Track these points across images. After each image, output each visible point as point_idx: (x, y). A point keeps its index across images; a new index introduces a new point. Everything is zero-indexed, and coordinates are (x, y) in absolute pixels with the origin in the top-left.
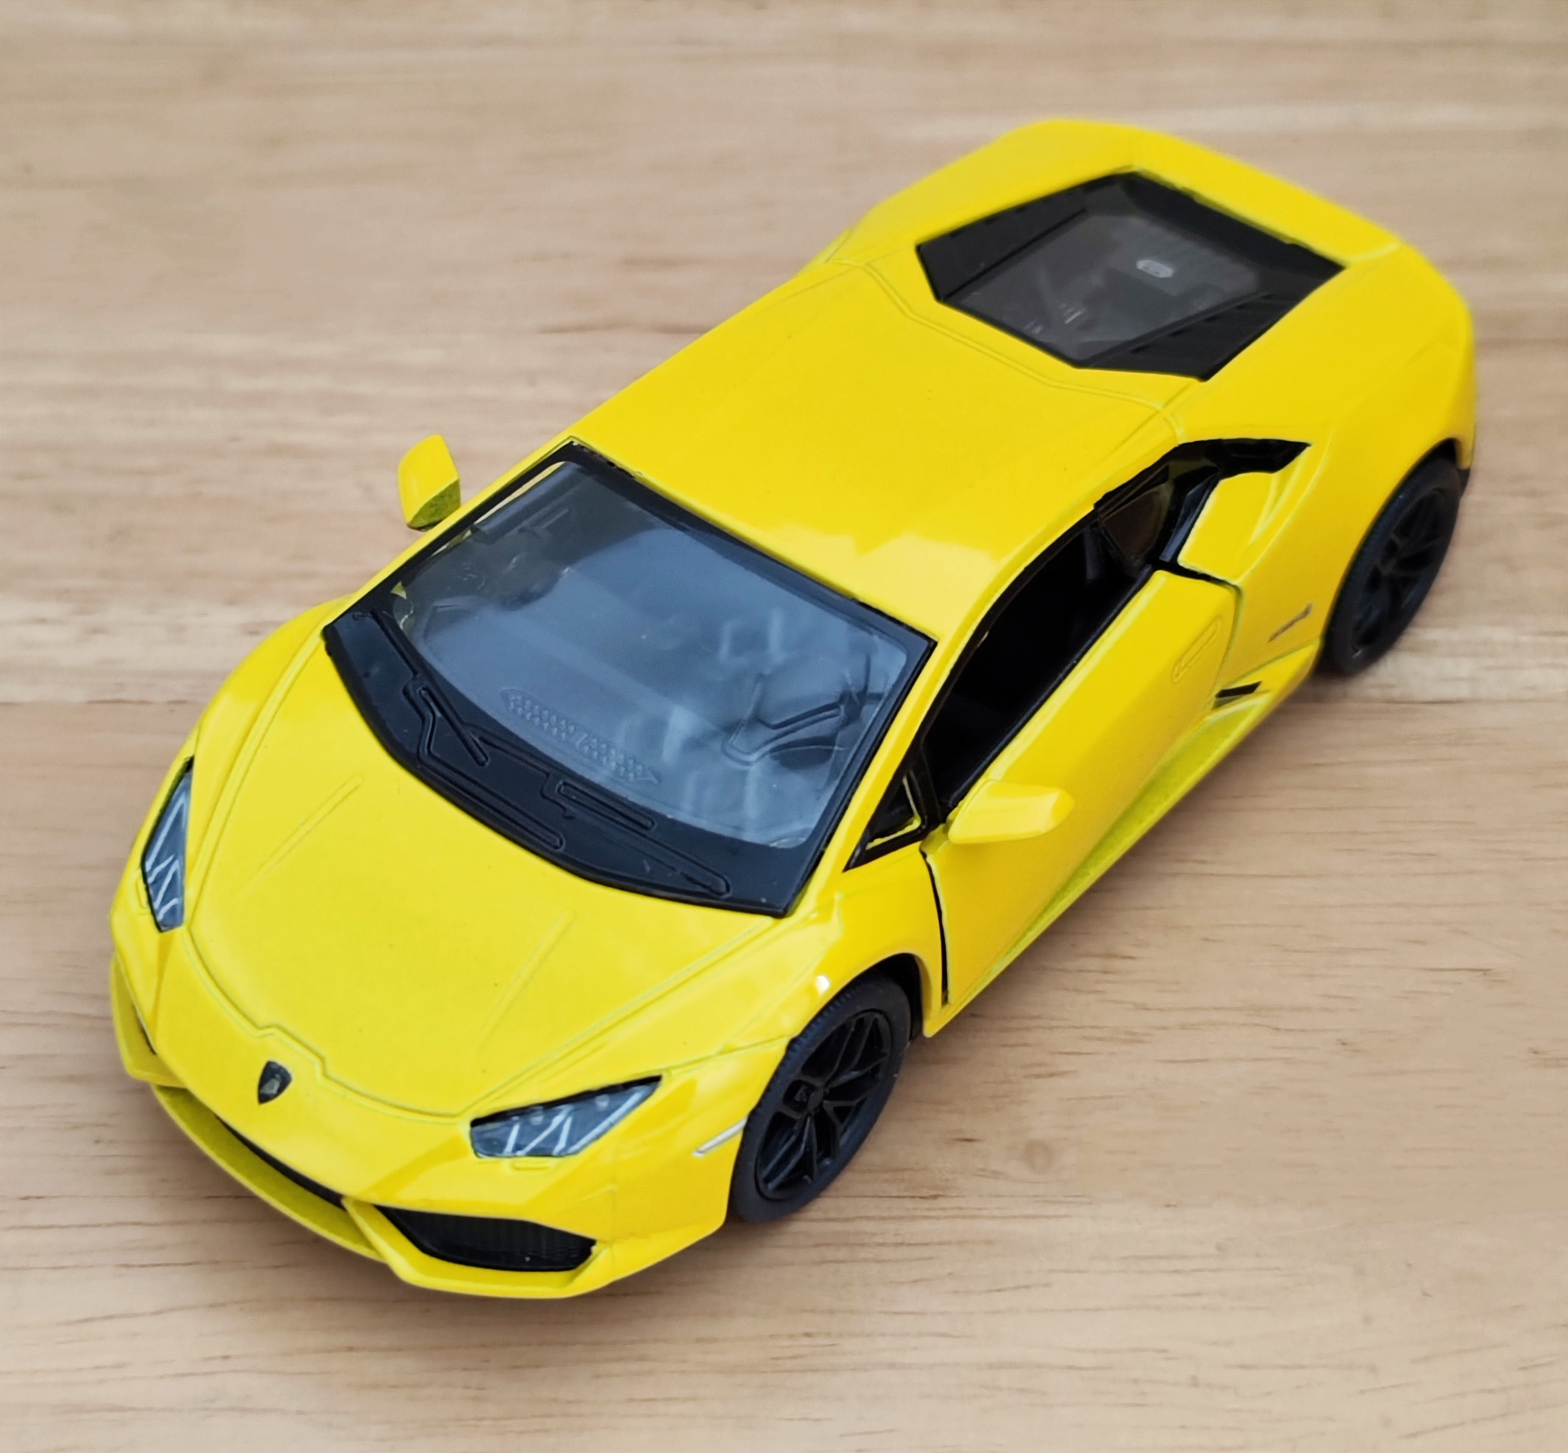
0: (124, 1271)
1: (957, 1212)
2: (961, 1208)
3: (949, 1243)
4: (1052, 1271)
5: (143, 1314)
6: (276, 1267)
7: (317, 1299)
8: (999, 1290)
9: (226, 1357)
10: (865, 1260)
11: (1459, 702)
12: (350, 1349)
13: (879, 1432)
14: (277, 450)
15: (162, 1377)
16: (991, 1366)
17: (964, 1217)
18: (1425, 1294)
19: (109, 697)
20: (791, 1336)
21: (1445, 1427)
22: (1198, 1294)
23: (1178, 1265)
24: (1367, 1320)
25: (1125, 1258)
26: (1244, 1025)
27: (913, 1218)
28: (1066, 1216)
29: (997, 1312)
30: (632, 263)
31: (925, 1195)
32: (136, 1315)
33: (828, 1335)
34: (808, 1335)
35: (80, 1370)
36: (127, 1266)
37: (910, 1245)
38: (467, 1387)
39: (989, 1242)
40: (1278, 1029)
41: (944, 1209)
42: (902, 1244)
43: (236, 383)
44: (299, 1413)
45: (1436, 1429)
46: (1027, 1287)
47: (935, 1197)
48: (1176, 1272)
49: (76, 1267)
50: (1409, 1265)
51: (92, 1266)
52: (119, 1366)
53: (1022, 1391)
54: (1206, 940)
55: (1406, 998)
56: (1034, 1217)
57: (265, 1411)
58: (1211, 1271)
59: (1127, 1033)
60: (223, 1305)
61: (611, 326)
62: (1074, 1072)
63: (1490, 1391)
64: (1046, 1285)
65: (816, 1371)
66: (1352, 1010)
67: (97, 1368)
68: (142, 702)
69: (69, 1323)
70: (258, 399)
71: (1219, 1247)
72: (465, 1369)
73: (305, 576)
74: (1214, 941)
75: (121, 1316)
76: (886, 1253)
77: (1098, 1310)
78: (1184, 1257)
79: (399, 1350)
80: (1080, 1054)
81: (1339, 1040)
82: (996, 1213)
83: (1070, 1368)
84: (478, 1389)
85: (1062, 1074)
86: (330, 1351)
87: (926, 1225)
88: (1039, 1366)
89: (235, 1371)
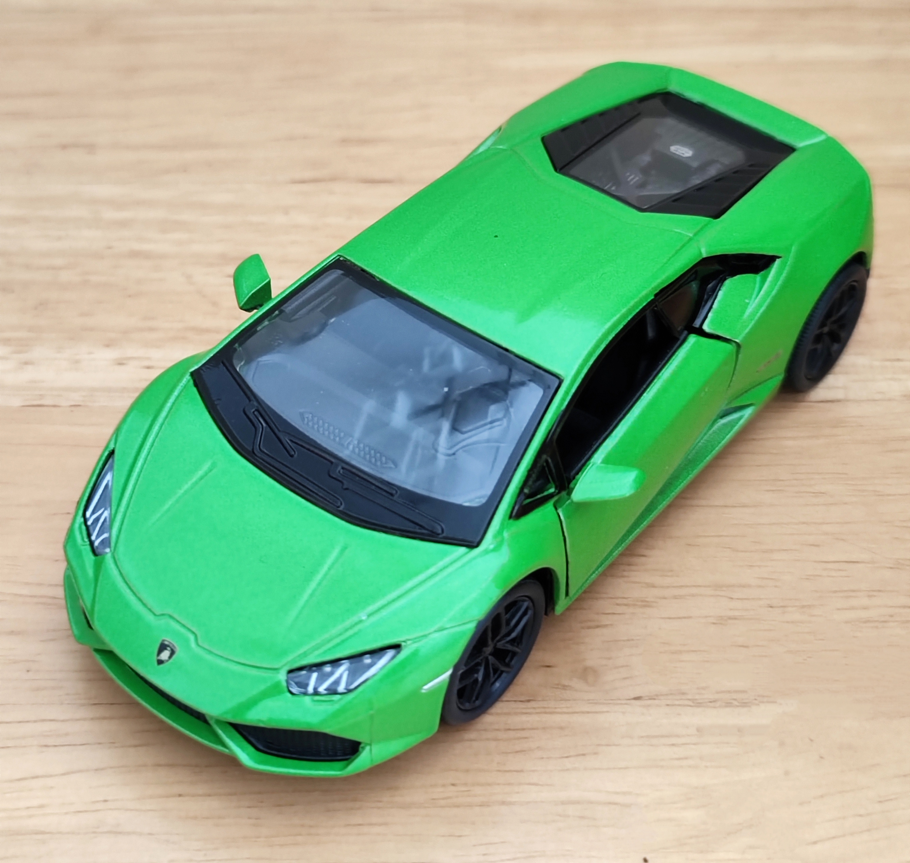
0: (45, 749)
1: (543, 710)
2: (544, 708)
3: (537, 729)
4: (599, 745)
5: (56, 775)
6: (136, 746)
7: (159, 765)
8: (567, 757)
9: (105, 801)
10: (488, 739)
11: (838, 401)
12: (180, 795)
13: (496, 843)
14: (134, 254)
15: (66, 813)
16: (563, 803)
17: (546, 713)
18: (822, 757)
19: (35, 403)
20: (444, 786)
21: (834, 838)
22: (686, 758)
23: (674, 741)
24: (787, 773)
25: (642, 737)
26: (712, 596)
27: (516, 714)
28: (608, 712)
29: (568, 770)
30: (345, 141)
31: (522, 700)
32: (51, 776)
33: (466, 784)
34: (453, 785)
35: (18, 809)
36: (46, 746)
37: (514, 730)
38: (249, 818)
39: (562, 728)
40: (732, 598)
41: (534, 708)
42: (509, 729)
43: (110, 214)
44: (150, 834)
45: (829, 839)
46: (584, 755)
47: (529, 701)
48: (673, 745)
49: (15, 747)
50: (811, 740)
51: (25, 747)
52: (41, 806)
53: (582, 817)
54: (689, 545)
55: (807, 579)
56: (588, 712)
57: (129, 833)
58: (694, 744)
59: (642, 601)
60: (102, 769)
61: (333, 179)
62: (611, 625)
63: (861, 816)
64: (596, 753)
65: (458, 806)
66: (776, 587)
67: (28, 808)
68: (54, 406)
69: (11, 781)
70: (123, 224)
71: (698, 730)
72: (249, 807)
73: (151, 329)
74: (694, 546)
75: (42, 777)
76: (501, 735)
77: (626, 768)
78: (678, 736)
79: (209, 795)
80: (614, 614)
81: (768, 605)
82: (565, 710)
83: (610, 803)
84: (256, 819)
85: (605, 626)
86: (167, 797)
87: (524, 718)
88: (591, 803)
89: (111, 809)
